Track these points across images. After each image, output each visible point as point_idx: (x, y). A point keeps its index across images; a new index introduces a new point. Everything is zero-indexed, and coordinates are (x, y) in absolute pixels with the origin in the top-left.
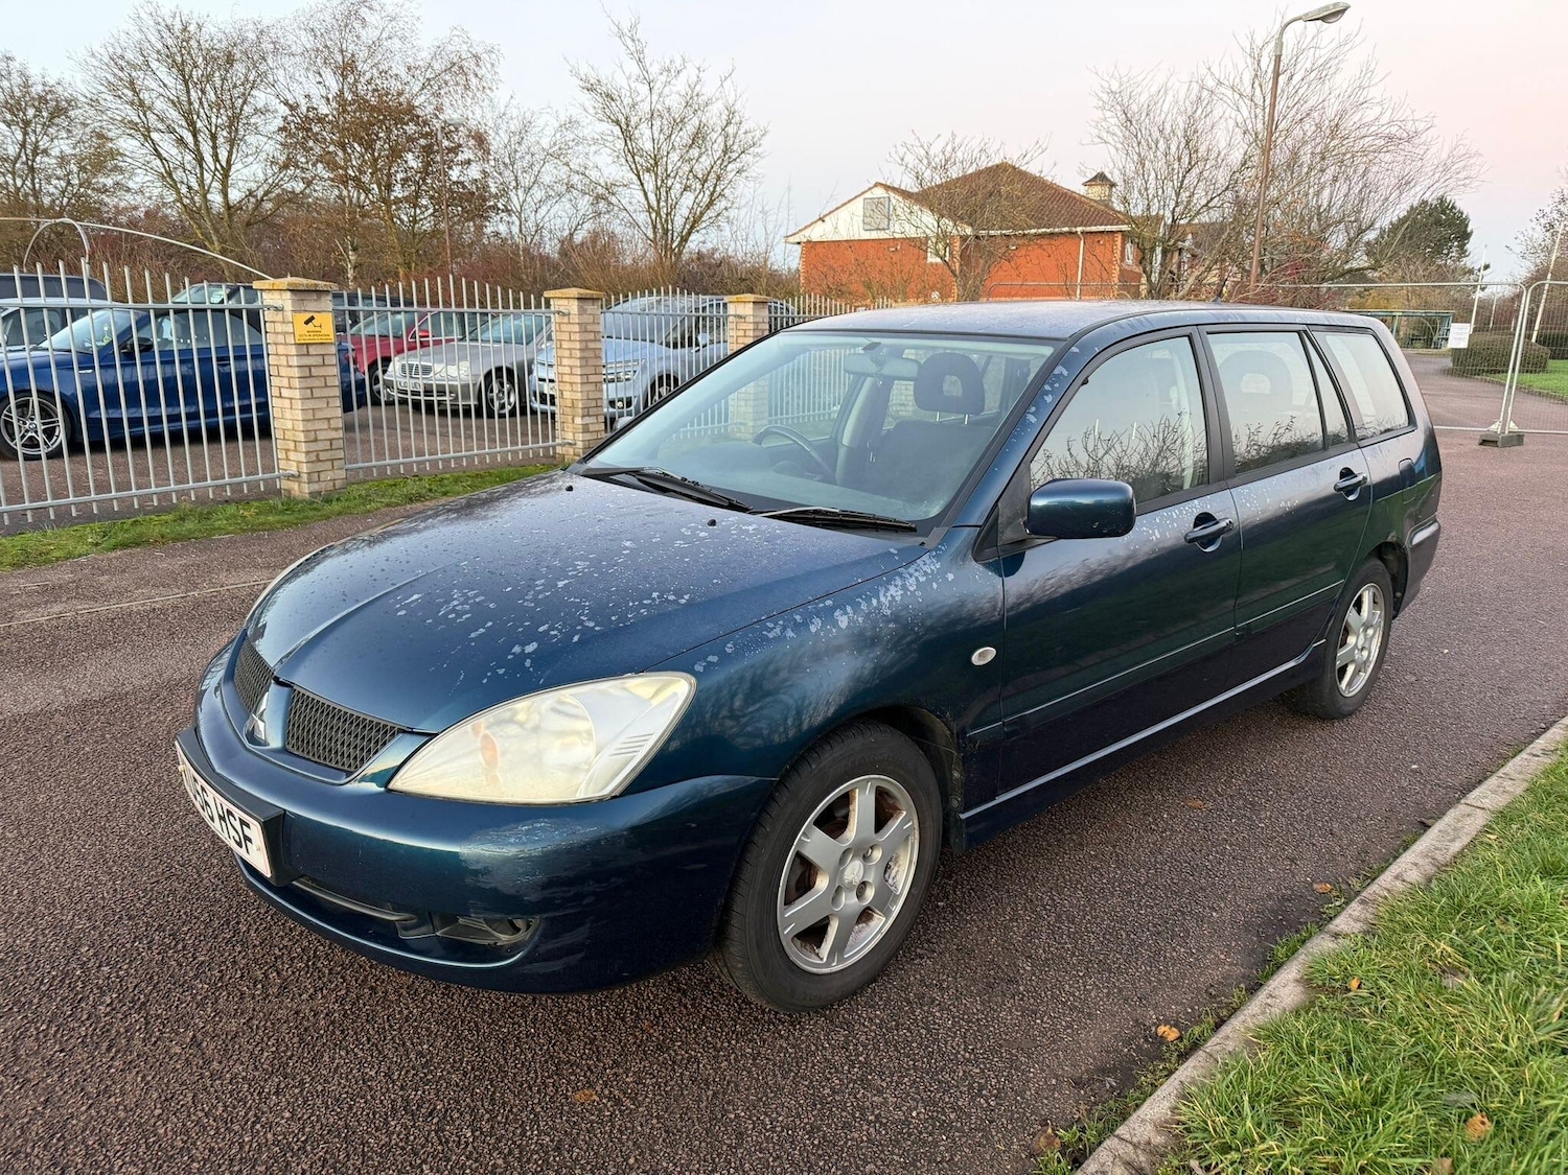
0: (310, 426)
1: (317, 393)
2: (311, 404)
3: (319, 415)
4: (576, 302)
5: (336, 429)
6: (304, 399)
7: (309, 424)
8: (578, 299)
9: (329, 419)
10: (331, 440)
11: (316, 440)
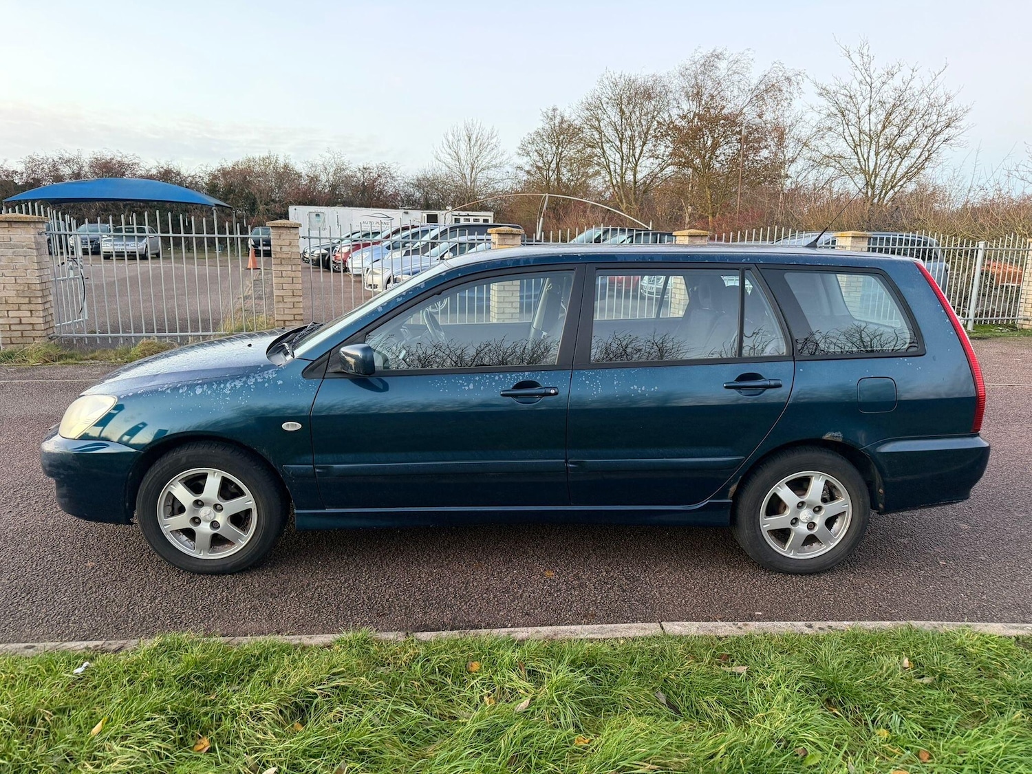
0: (501, 305)
1: (507, 288)
2: (503, 294)
3: (506, 300)
4: (687, 238)
5: (516, 308)
6: (499, 291)
7: (501, 304)
8: (689, 236)
9: (512, 302)
10: (512, 314)
11: (503, 313)
